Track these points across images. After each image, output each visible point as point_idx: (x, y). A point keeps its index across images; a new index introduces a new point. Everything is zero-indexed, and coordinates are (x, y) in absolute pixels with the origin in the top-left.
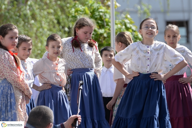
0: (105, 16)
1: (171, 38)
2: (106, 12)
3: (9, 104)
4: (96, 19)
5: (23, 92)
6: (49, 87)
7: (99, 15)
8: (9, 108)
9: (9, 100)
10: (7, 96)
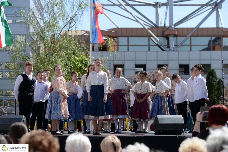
0: (88, 62)
1: (118, 74)
2: (88, 61)
3: (58, 100)
4: (83, 64)
5: (63, 95)
6: (72, 94)
7: (85, 62)
8: (58, 102)
9: (58, 99)
10: (57, 97)
